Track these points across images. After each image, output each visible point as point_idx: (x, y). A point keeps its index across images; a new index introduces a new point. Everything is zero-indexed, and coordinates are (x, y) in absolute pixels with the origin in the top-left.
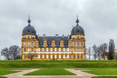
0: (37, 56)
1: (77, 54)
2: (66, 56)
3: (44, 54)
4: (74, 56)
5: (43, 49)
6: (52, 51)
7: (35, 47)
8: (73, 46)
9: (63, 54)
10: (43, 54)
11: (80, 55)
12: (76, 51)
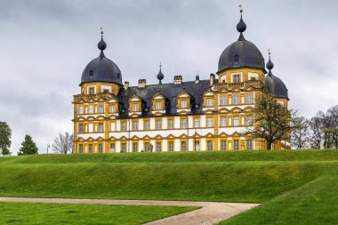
0: (113, 146)
1: (232, 136)
2: (197, 143)
3: (132, 139)
4: (222, 141)
5: (129, 124)
6: (154, 128)
7: (107, 119)
8: (219, 108)
9: (188, 137)
10: (129, 140)
11: (243, 138)
12: (230, 124)
